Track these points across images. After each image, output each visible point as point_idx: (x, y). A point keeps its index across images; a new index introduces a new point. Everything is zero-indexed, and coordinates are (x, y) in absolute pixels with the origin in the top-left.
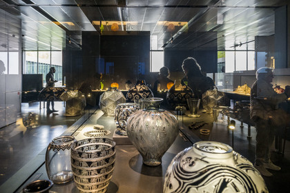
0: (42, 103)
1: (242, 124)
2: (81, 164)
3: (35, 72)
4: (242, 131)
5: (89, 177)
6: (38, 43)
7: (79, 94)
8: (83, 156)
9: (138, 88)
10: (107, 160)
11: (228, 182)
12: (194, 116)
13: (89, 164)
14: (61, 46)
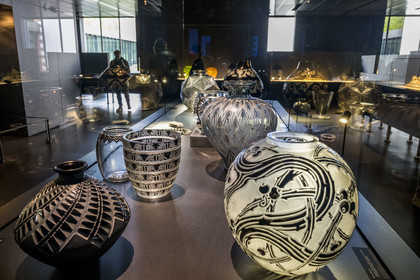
0: (110, 95)
1: (411, 139)
2: (134, 157)
3: (100, 51)
4: (409, 149)
5: (144, 173)
6: (99, 5)
7: (152, 79)
8: (136, 147)
9: (240, 72)
10: (167, 155)
11: (296, 175)
12: (321, 117)
13: (144, 157)
14: (134, 10)
